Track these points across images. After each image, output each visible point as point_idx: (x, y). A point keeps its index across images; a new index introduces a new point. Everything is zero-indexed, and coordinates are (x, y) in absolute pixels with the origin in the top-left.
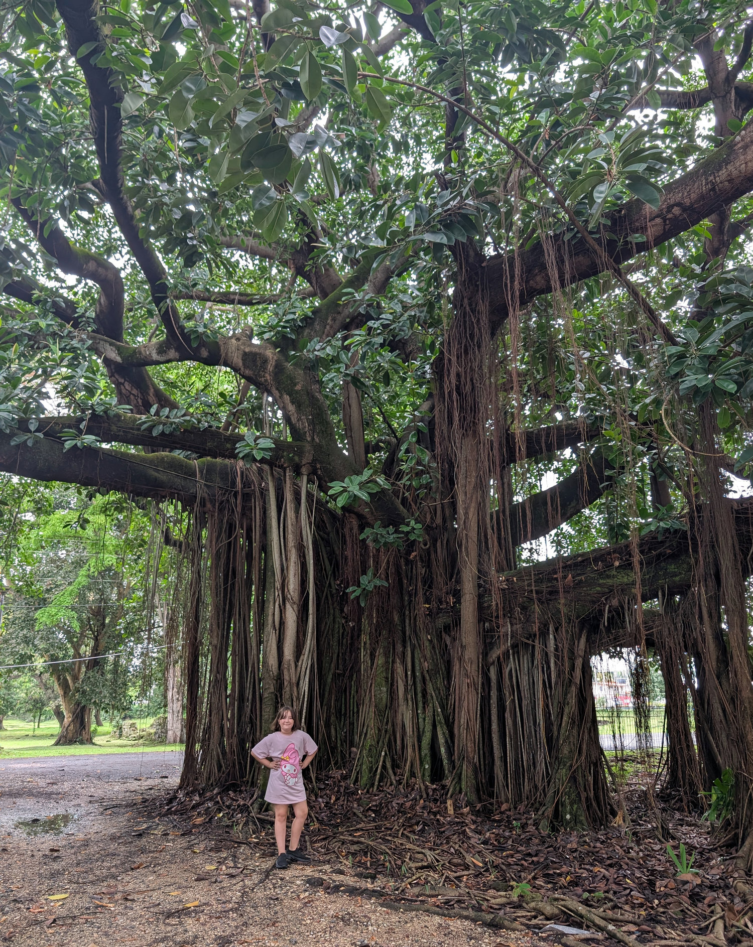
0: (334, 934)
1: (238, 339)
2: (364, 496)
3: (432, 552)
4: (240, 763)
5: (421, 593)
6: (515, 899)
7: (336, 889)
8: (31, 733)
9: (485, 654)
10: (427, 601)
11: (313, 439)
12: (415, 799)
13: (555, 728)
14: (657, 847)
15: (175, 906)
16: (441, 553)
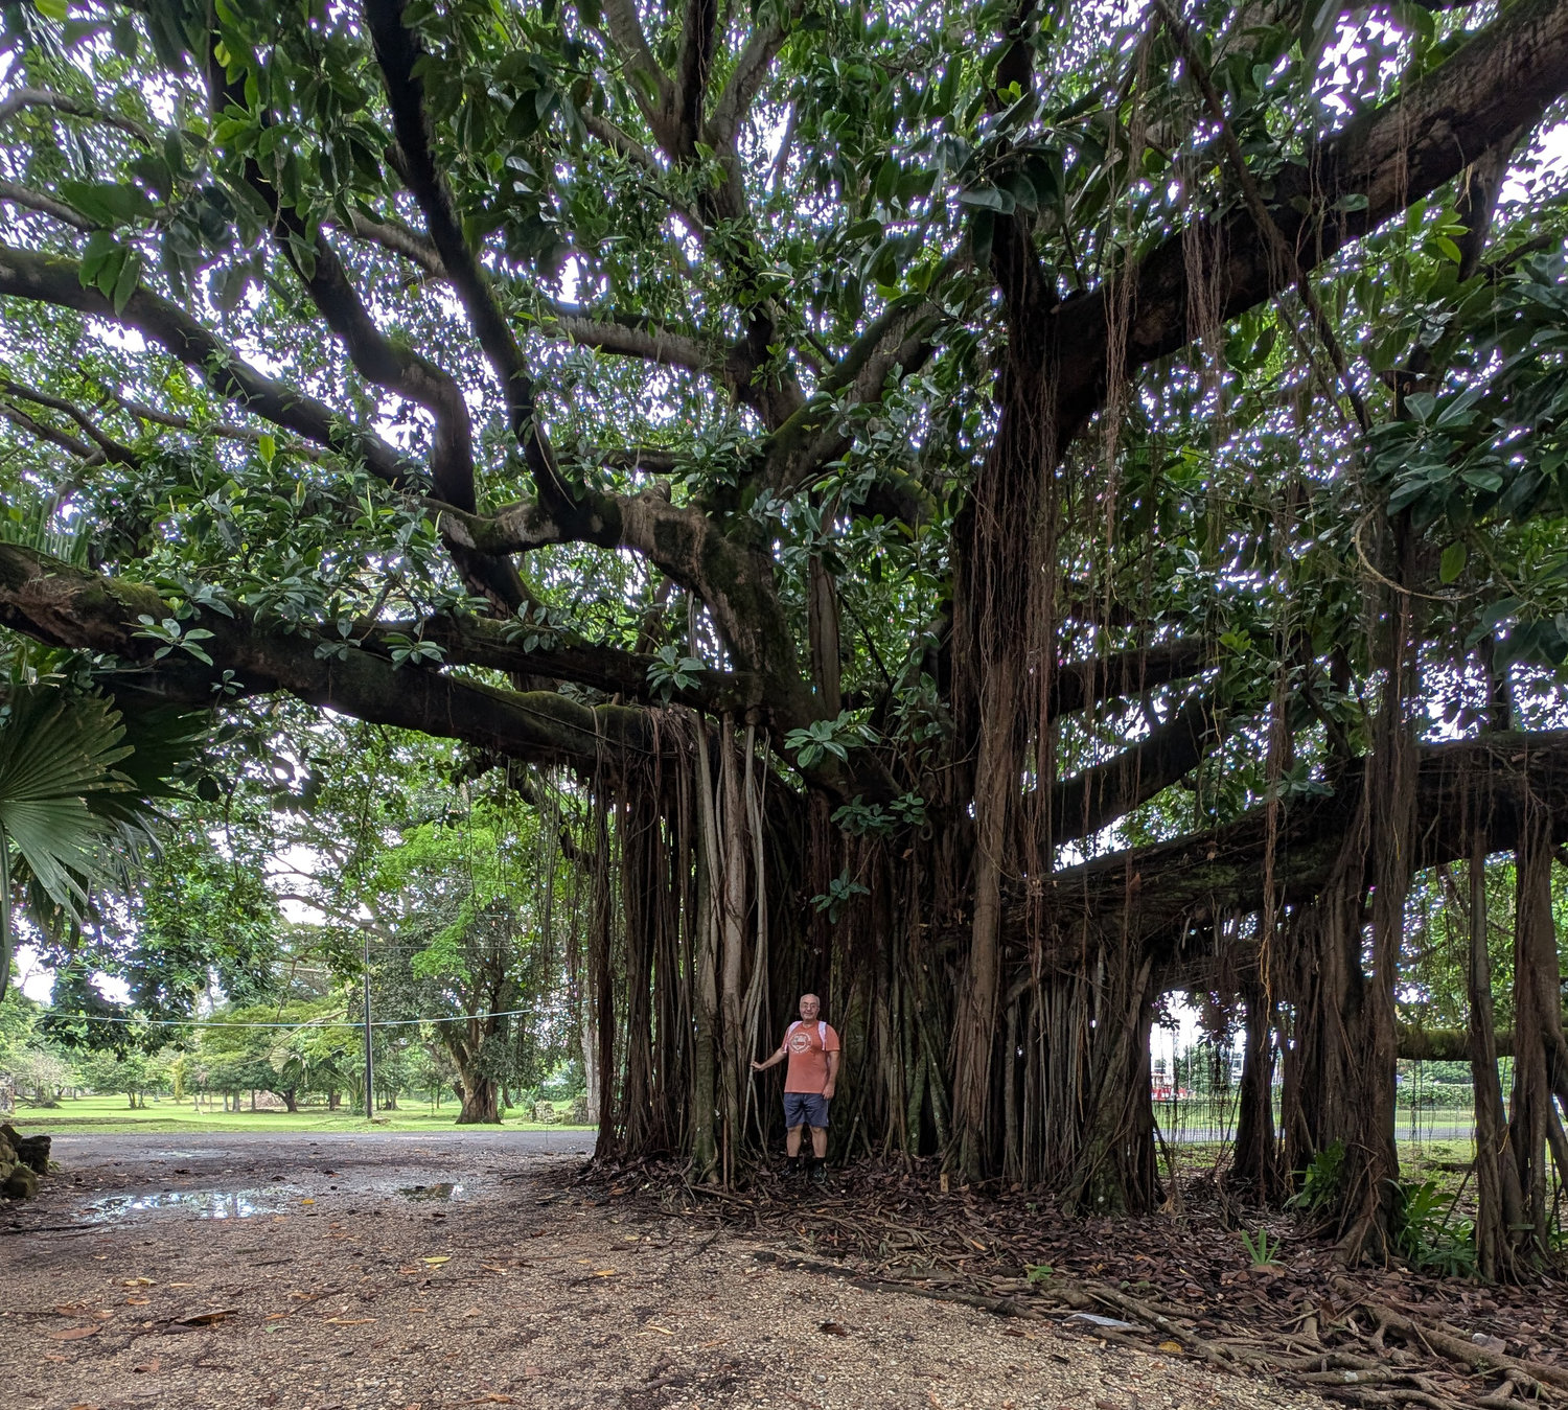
0: (790, 1312)
1: (648, 499)
2: (839, 751)
3: (936, 847)
4: (669, 1128)
5: (916, 907)
6: (1029, 1286)
7: (793, 1265)
8: (429, 1114)
9: (1003, 993)
10: (925, 919)
11: (763, 666)
12: (897, 1173)
13: (1094, 1088)
14: (1222, 1237)
15: (584, 1274)
16: (947, 850)
